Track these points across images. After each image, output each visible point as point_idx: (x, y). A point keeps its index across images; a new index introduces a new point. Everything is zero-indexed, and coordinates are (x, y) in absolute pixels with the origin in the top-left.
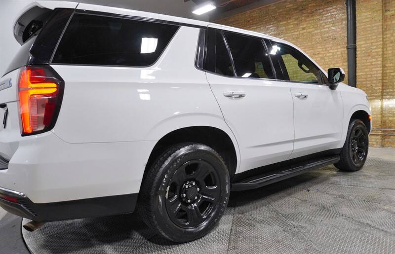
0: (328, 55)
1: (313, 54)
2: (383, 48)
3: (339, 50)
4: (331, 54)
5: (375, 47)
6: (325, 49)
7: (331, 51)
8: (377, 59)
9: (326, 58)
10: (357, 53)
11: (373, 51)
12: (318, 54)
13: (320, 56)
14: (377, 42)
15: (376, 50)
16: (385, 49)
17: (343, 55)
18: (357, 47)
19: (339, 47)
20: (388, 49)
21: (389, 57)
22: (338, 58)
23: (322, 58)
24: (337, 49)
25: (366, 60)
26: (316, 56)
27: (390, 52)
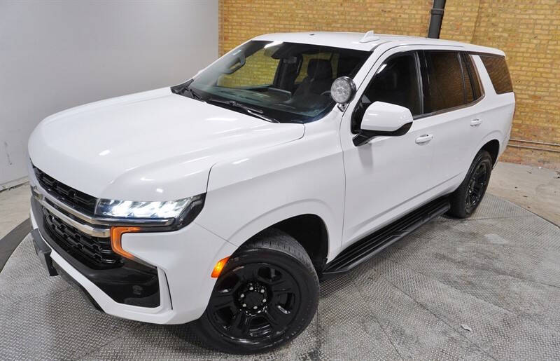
0: (403, 16)
1: (382, 11)
2: (476, 23)
3: (420, 12)
4: (407, 16)
5: (467, 19)
6: (399, 7)
7: (408, 11)
8: (466, 36)
9: (399, 20)
10: (444, 22)
11: (464, 24)
12: (389, 12)
13: (392, 15)
14: (471, 11)
15: (468, 24)
16: (478, 24)
17: (423, 20)
18: (445, 14)
19: (420, 7)
20: (482, 24)
21: (480, 36)
22: (415, 23)
23: (393, 19)
24: (417, 10)
25: (453, 35)
26: (386, 15)
27: (483, 29)
